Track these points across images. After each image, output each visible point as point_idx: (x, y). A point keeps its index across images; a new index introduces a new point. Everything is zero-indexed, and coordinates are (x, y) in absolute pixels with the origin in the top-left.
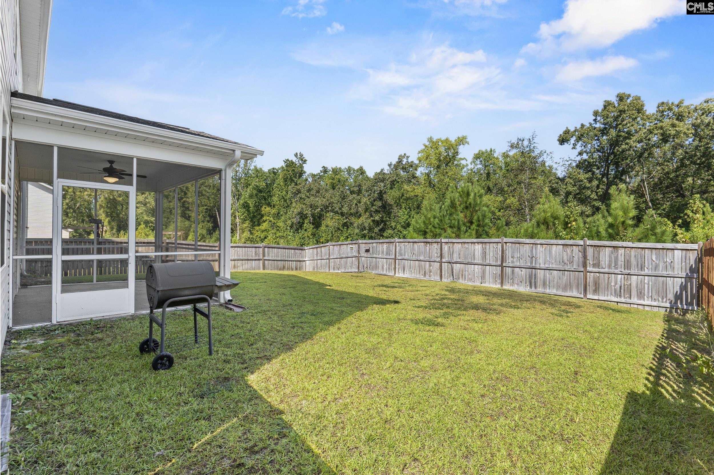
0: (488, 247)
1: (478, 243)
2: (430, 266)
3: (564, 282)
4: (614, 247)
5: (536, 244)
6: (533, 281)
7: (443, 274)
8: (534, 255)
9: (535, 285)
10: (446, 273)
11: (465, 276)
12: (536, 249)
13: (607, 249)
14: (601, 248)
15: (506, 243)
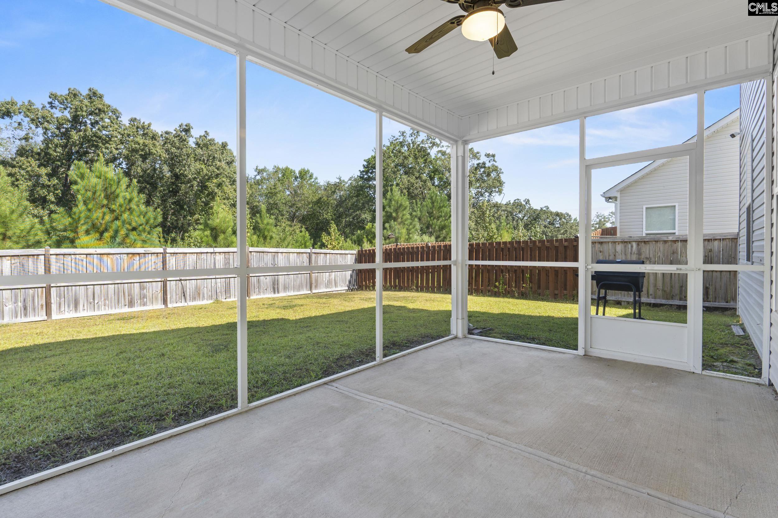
0: (231, 257)
1: (220, 253)
2: (142, 288)
3: (298, 283)
4: (325, 253)
5: (277, 253)
6: (276, 287)
7: (169, 297)
8: (276, 263)
9: (278, 290)
10: (174, 295)
11: (204, 294)
12: (277, 257)
13: (322, 254)
14: (319, 254)
15: (251, 252)
